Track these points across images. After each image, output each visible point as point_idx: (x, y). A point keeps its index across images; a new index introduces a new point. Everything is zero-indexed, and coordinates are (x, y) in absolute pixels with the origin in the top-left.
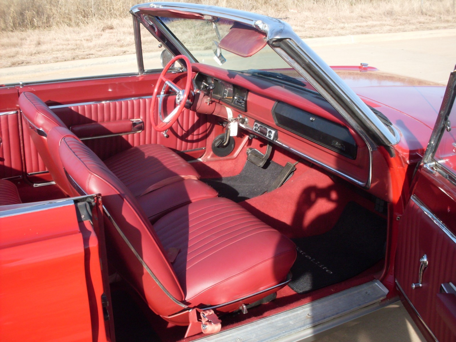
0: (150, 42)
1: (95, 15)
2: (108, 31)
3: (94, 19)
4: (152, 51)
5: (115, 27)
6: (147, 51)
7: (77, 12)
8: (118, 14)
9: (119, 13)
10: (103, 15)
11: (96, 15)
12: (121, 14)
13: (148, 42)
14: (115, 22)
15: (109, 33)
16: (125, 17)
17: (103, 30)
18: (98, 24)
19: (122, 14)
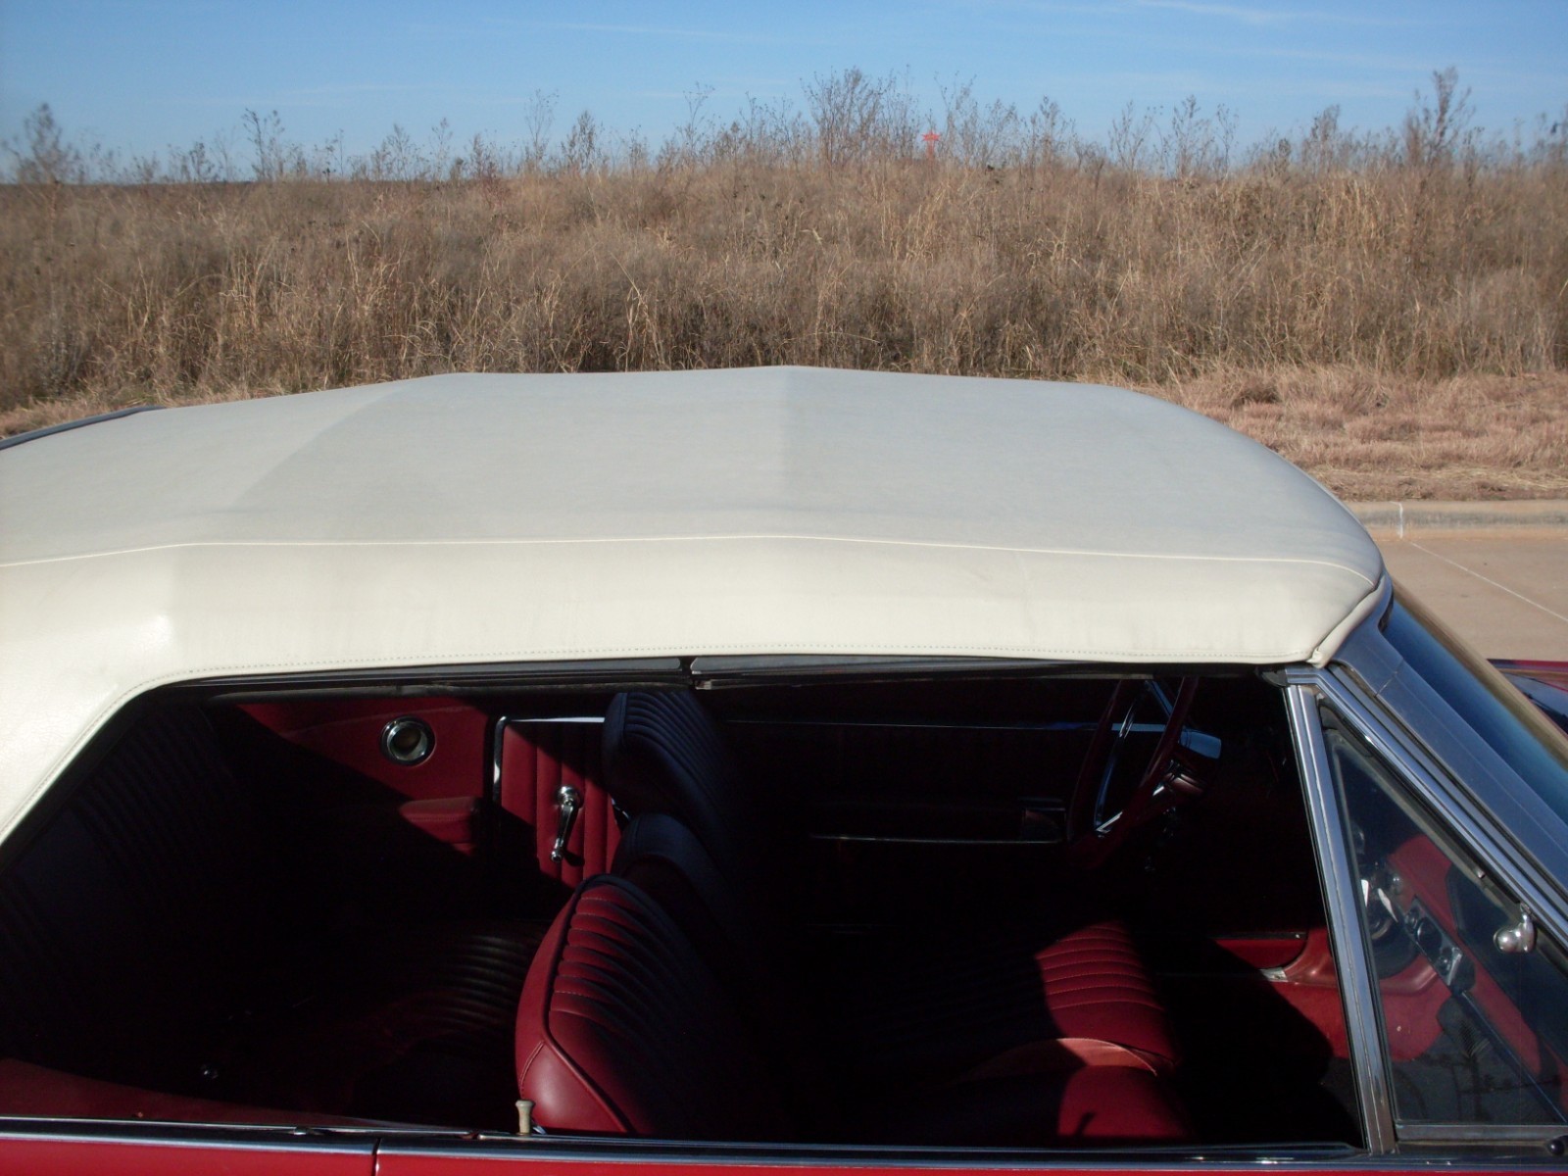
0: (1379, 462)
1: (1224, 348)
2: (1251, 407)
3: (1217, 363)
4: (1370, 497)
5: (1281, 394)
6: (1355, 494)
7: (1169, 332)
8: (1304, 348)
9: (1308, 347)
10: (1254, 348)
11: (1231, 349)
12: (1318, 349)
13: (1369, 462)
14: (1286, 376)
15: (1252, 415)
16: (1327, 362)
17: (1238, 404)
18: (1226, 379)
19: (1320, 352)
